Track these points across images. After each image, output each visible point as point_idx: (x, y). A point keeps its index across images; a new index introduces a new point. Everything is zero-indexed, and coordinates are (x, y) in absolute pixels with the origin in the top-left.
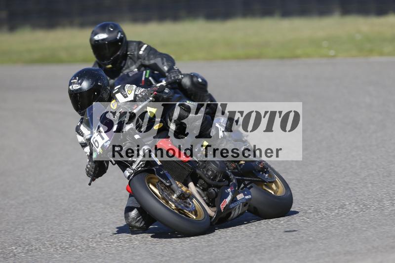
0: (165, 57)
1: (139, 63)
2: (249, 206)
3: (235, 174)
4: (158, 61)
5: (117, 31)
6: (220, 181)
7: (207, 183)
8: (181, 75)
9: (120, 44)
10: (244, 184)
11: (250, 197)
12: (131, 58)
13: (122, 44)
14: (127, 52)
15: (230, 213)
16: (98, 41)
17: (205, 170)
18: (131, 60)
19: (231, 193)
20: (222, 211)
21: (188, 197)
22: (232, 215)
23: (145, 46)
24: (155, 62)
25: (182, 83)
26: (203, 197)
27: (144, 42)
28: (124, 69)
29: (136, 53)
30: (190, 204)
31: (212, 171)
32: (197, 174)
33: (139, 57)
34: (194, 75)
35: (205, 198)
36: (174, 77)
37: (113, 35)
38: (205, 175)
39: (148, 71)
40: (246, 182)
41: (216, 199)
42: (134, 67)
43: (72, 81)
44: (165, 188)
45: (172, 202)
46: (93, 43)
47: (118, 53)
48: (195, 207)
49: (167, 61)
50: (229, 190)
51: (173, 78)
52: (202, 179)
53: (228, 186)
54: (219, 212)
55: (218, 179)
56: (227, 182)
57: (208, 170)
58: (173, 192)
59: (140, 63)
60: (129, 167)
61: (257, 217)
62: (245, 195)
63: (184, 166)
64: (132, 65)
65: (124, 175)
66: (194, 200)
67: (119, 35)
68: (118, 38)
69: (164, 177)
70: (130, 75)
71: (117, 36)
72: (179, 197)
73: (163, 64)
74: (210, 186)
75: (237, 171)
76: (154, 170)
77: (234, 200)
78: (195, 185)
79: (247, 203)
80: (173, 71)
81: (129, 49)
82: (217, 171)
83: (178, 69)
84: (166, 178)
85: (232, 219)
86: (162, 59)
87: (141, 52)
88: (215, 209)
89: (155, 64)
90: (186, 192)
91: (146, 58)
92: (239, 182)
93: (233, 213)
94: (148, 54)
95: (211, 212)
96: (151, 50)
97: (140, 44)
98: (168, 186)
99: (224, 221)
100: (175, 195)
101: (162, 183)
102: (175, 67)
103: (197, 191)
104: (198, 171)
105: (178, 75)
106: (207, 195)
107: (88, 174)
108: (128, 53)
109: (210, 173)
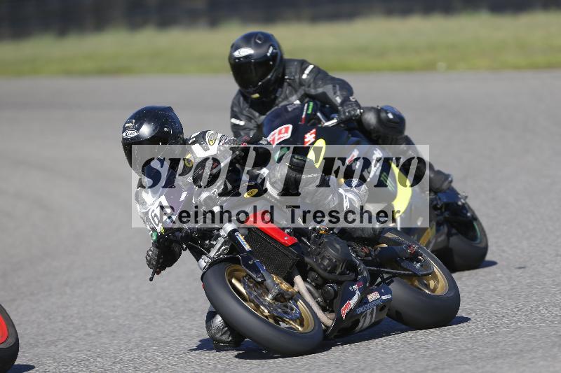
0: (339, 84)
1: (301, 92)
2: (389, 310)
3: (366, 263)
4: (328, 89)
5: (267, 45)
6: (342, 274)
7: (322, 277)
8: (360, 108)
9: (271, 63)
10: (382, 278)
11: (389, 297)
12: (289, 85)
13: (273, 64)
14: (284, 75)
15: (357, 322)
16: (239, 58)
17: (319, 257)
18: (290, 87)
19: (358, 292)
20: (344, 318)
21: (291, 298)
22: (360, 325)
23: (311, 67)
24: (325, 91)
25: (363, 120)
26: (314, 298)
27: (310, 61)
28: (280, 100)
29: (297, 77)
30: (292, 309)
31: (330, 260)
32: (306, 264)
33: (302, 83)
34: (382, 109)
35: (319, 299)
36: (349, 112)
37: (261, 51)
38: (319, 265)
39: (311, 104)
40: (385, 276)
41: (335, 301)
42: (294, 97)
43: (127, 125)
44: (255, 285)
45: (264, 306)
46: (232, 62)
47: (269, 77)
48: (300, 314)
49: (341, 89)
50: (355, 287)
51: (347, 114)
52: (315, 271)
53: (355, 281)
54: (338, 320)
55: (339, 270)
56: (352, 276)
57: (323, 258)
58: (267, 291)
59: (303, 92)
60: (205, 254)
61: (404, 327)
62: (381, 294)
63: (287, 253)
64: (291, 95)
65: (199, 265)
66: (300, 303)
67: (271, 50)
68: (269, 54)
69: (255, 269)
70: (290, 109)
71: (268, 52)
72: (275, 299)
73: (335, 93)
74: (326, 281)
75: (370, 258)
76: (238, 258)
77: (363, 301)
78: (305, 280)
79: (385, 306)
80: (348, 103)
81: (287, 71)
82: (337, 260)
83: (356, 101)
84: (257, 271)
85: (362, 331)
86: (334, 86)
87: (304, 76)
88: (333, 315)
89: (324, 94)
90: (288, 291)
91: (312, 85)
92: (374, 276)
93: (362, 321)
94: (315, 79)
95: (327, 319)
96: (319, 73)
97: (303, 64)
98: (259, 283)
99: (346, 332)
100: (270, 296)
101: (251, 277)
102: (351, 98)
103: (308, 289)
104: (307, 259)
105: (354, 110)
106: (322, 295)
107: (149, 264)
108: (286, 77)
109: (326, 262)
